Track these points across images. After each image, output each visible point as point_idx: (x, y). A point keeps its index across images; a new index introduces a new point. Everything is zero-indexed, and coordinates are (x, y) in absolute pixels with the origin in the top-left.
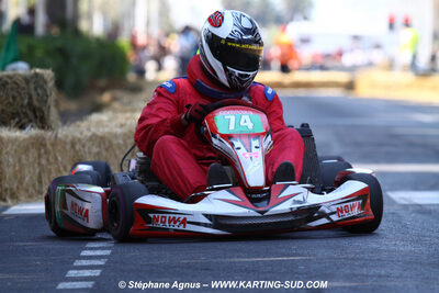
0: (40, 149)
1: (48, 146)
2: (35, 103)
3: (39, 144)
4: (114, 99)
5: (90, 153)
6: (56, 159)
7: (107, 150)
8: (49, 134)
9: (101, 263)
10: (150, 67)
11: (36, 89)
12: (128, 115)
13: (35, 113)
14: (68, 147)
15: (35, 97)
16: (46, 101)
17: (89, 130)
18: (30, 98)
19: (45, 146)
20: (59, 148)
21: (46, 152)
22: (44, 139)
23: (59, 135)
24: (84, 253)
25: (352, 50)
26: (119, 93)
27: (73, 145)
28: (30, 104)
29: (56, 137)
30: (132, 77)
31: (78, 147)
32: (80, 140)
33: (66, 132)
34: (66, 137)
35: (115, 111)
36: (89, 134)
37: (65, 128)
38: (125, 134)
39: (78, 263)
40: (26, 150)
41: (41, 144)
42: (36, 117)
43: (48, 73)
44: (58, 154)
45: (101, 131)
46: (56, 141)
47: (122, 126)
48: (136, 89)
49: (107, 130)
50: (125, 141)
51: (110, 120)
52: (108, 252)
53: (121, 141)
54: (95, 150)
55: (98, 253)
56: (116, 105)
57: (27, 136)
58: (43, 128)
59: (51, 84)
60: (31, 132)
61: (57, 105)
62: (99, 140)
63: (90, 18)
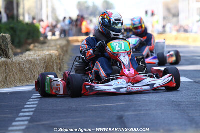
0: (6, 66)
2: (3, 48)
4: (35, 46)
5: (26, 67)
6: (13, 70)
7: (33, 66)
8: (9, 60)
9: (33, 109)
10: (49, 34)
11: (3, 42)
12: (42, 52)
14: (17, 65)
15: (3, 45)
16: (8, 47)
17: (25, 58)
18: (1, 46)
19: (8, 65)
20: (14, 65)
21: (8, 67)
22: (7, 62)
23: (14, 60)
24: (26, 106)
26: (37, 44)
27: (19, 64)
28: (1, 48)
29: (12, 61)
30: (42, 39)
31: (21, 65)
32: (22, 62)
33: (16, 59)
34: (16, 61)
35: (35, 50)
37: (16, 57)
38: (40, 59)
39: (23, 110)
41: (6, 64)
42: (4, 53)
43: (8, 35)
44: (13, 68)
45: (30, 58)
46: (12, 63)
47: (39, 56)
48: (44, 43)
49: (33, 58)
51: (34, 54)
52: (36, 105)
53: (39, 62)
54: (28, 66)
55: (32, 106)
56: (36, 48)
58: (7, 58)
59: (9, 40)
60: (2, 59)
61: (12, 49)
62: (30, 62)
63: (24, 15)
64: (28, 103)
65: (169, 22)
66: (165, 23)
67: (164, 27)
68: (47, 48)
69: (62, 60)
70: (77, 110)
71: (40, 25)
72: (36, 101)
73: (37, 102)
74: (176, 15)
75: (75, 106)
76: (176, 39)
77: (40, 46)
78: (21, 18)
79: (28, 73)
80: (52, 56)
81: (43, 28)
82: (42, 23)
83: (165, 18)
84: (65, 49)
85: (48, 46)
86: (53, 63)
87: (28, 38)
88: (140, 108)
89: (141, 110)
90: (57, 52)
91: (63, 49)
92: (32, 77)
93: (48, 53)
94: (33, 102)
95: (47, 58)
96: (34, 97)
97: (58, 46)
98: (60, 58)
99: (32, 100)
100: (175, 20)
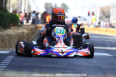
5: (6, 39)
7: (11, 38)
9: (7, 65)
10: (25, 21)
27: (2, 36)
30: (19, 24)
36: (6, 34)
38: (16, 35)
45: (9, 33)
47: (15, 32)
48: (20, 26)
49: (11, 33)
50: (16, 36)
51: (12, 31)
52: (9, 62)
53: (15, 36)
54: (8, 38)
56: (14, 28)
62: (9, 36)
65: (103, 21)
66: (100, 21)
67: (99, 23)
68: (21, 29)
69: (30, 37)
70: (35, 67)
72: (10, 60)
74: (108, 17)
75: (34, 65)
76: (106, 31)
77: (17, 27)
79: (7, 43)
80: (24, 33)
82: (21, 14)
83: (100, 18)
84: (33, 31)
85: (22, 28)
86: (24, 38)
87: (10, 23)
88: (76, 69)
89: (76, 70)
90: (27, 31)
91: (32, 31)
92: (10, 46)
93: (21, 31)
94: (7, 60)
95: (20, 34)
96: (8, 57)
97: (29, 29)
98: (29, 36)
99: (7, 59)
100: (107, 19)
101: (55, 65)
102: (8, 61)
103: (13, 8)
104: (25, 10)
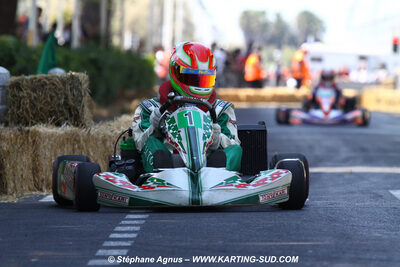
0: (74, 145)
1: (82, 142)
2: (71, 103)
3: (73, 139)
8: (83, 132)
11: (71, 90)
13: (70, 112)
14: (100, 143)
15: (70, 97)
16: (80, 102)
17: (119, 128)
18: (66, 98)
19: (79, 142)
20: (92, 143)
21: (79, 147)
22: (78, 135)
23: (92, 133)
24: (113, 236)
25: (359, 69)
27: (104, 141)
28: (66, 103)
29: (89, 133)
30: (156, 88)
31: (108, 144)
32: (110, 137)
33: (97, 129)
34: (98, 134)
36: (119, 132)
37: (97, 126)
40: (62, 145)
41: (75, 140)
42: (71, 115)
43: (83, 76)
44: (90, 150)
46: (89, 138)
52: (134, 235)
55: (126, 236)
57: (62, 132)
58: (77, 126)
59: (85, 86)
60: (66, 129)
61: (90, 107)
63: (121, 35)
64: (119, 228)
71: (155, 58)
72: (136, 225)
73: (138, 228)
75: (220, 242)
78: (116, 41)
81: (161, 65)
87: (127, 87)
94: (128, 228)
96: (131, 216)
99: (127, 222)
101: (294, 241)
102: (132, 228)
103: (134, 33)
104: (173, 41)
